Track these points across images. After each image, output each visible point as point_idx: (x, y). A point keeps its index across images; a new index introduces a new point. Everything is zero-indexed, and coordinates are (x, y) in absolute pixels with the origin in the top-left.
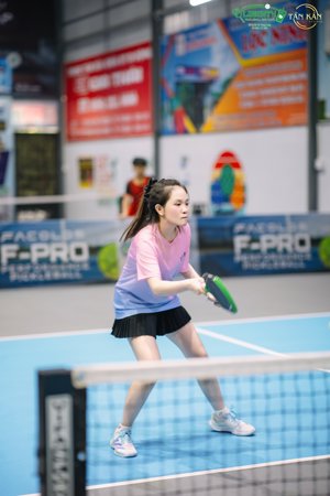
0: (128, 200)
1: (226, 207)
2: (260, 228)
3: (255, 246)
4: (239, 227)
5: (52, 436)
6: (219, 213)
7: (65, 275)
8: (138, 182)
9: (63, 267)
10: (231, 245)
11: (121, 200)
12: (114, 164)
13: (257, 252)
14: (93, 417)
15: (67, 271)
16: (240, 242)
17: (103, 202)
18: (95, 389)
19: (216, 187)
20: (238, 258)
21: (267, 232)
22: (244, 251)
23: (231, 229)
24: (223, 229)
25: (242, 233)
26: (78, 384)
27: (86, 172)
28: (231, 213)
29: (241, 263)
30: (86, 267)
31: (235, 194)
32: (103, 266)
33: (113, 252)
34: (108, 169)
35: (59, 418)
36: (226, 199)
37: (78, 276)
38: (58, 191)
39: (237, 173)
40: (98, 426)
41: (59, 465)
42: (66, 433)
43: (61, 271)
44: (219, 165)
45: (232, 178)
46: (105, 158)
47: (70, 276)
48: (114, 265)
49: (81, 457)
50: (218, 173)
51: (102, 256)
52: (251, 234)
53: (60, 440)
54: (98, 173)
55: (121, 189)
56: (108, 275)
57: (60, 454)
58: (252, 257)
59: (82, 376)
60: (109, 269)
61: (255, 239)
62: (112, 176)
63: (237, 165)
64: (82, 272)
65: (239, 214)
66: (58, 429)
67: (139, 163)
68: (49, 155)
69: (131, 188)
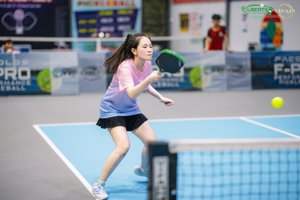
0: (209, 40)
1: (270, 46)
2: (291, 59)
3: (287, 70)
4: (277, 58)
5: (156, 180)
6: (265, 49)
7: (169, 85)
8: (215, 30)
9: (168, 80)
10: (272, 69)
11: (204, 40)
12: (201, 18)
13: (289, 73)
14: (180, 170)
15: (171, 82)
16: (277, 68)
17: (194, 41)
18: (183, 153)
19: (264, 33)
20: (276, 77)
21: (295, 62)
22: (279, 73)
23: (273, 59)
24: (267, 59)
25: (279, 62)
26: (172, 151)
27: (185, 22)
28: (273, 49)
29: (278, 80)
30: (182, 80)
31: (276, 38)
32: (192, 80)
33: (199, 71)
34: (198, 21)
35: (161, 170)
36: (270, 41)
37: (177, 85)
38: (167, 33)
39: (277, 25)
40: (184, 175)
41: (160, 196)
42: (165, 178)
43: (167, 82)
44: (266, 20)
45: (274, 28)
46: (196, 14)
47: (172, 85)
48: (199, 79)
49: (173, 192)
50: (266, 24)
51: (192, 73)
52: (285, 62)
53: (161, 182)
54: (192, 23)
55: (204, 33)
56: (195, 86)
57: (161, 191)
58: (285, 77)
59: (175, 146)
60: (196, 82)
61: (287, 65)
62: (200, 25)
63: (278, 20)
64: (180, 83)
65: (277, 50)
66: (160, 176)
67: (216, 18)
68: (162, 11)
69: (210, 33)
